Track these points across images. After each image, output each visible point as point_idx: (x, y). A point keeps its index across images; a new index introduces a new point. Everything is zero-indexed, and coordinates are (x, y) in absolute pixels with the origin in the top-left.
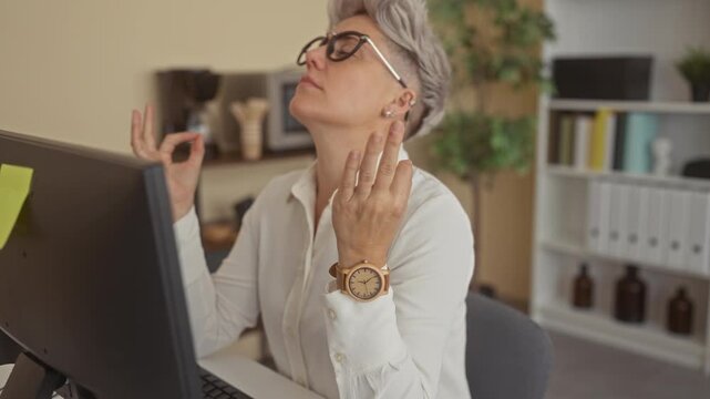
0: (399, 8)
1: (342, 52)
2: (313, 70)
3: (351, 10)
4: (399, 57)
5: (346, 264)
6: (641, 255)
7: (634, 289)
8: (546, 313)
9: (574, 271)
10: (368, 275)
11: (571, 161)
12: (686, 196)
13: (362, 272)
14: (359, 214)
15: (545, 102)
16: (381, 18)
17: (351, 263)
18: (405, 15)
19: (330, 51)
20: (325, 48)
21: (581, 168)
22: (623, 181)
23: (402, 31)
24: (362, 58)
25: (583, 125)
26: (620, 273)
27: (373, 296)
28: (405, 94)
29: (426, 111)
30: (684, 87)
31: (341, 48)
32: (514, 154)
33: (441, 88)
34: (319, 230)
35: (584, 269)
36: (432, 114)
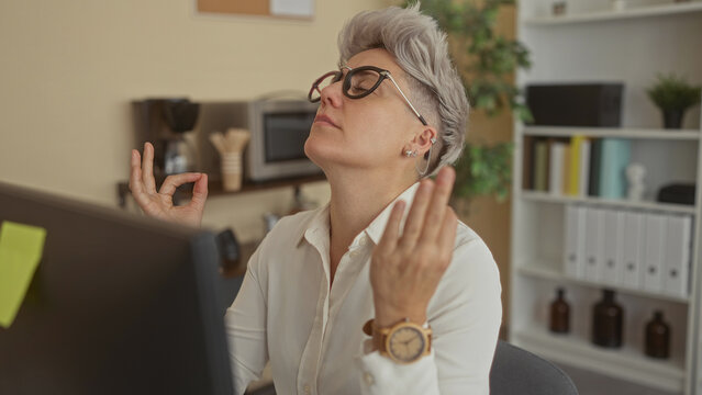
0: (419, 42)
1: (358, 89)
2: (329, 108)
3: (363, 44)
4: (419, 94)
5: (385, 322)
6: (619, 279)
7: (612, 313)
8: (521, 337)
9: (551, 296)
10: (410, 334)
11: (547, 188)
12: (662, 219)
13: (404, 332)
14: (402, 269)
15: (520, 129)
16: (400, 52)
17: (390, 322)
18: (425, 49)
19: (346, 87)
20: (340, 84)
21: (556, 194)
22: (599, 206)
23: (422, 65)
24: (381, 95)
25: (558, 151)
26: (598, 297)
27: (416, 357)
28: (426, 132)
29: (445, 149)
30: (656, 114)
31: (358, 84)
32: (493, 181)
33: (460, 125)
34: (336, 278)
35: (561, 293)
36: (451, 151)
